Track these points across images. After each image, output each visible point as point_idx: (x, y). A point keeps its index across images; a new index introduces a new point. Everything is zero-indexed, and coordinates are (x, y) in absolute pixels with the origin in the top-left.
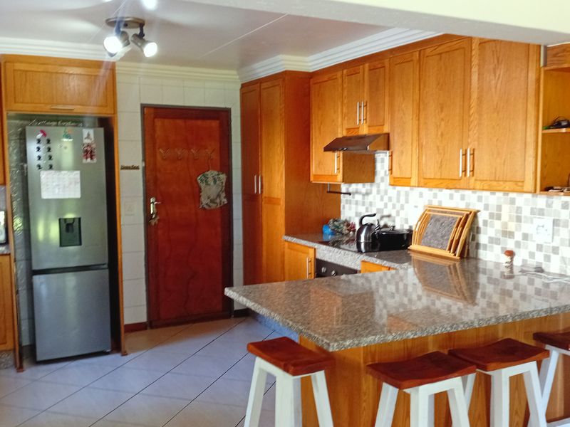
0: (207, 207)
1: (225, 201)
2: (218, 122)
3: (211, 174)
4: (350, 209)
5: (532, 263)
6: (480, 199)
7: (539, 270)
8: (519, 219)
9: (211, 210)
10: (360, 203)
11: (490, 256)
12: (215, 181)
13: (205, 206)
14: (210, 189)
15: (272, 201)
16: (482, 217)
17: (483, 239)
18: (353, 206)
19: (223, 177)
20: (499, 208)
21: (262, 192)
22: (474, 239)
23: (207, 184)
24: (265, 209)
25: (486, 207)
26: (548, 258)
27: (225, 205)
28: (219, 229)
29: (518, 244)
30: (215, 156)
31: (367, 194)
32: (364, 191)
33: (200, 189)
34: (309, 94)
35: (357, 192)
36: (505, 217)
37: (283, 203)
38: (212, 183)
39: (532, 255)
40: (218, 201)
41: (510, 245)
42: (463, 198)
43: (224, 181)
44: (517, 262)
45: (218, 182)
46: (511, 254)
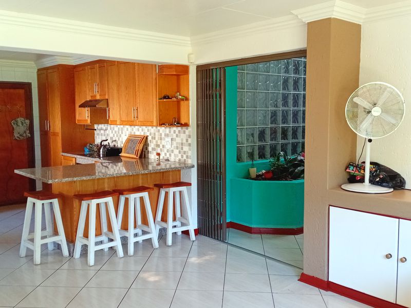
0: (18, 139)
1: (29, 135)
2: (23, 90)
3: (20, 120)
4: (99, 138)
5: (166, 158)
6: (148, 130)
7: (168, 160)
8: (161, 139)
9: (21, 140)
10: (103, 135)
11: (152, 157)
12: (22, 124)
13: (17, 138)
14: (20, 128)
15: (55, 134)
16: (150, 138)
17: (150, 149)
18: (100, 136)
19: (28, 122)
20: (155, 134)
21: (50, 129)
22: (147, 149)
23: (18, 126)
24: (52, 139)
25: (150, 134)
26: (170, 155)
27: (29, 137)
28: (26, 152)
29: (161, 150)
30: (23, 110)
31: (106, 130)
32: (104, 128)
33: (13, 128)
34: (73, 77)
35: (102, 129)
36: (157, 139)
37: (60, 135)
38: (21, 125)
39: (166, 154)
40: (25, 135)
41: (159, 151)
42: (142, 130)
43: (28, 124)
44: (161, 157)
45: (24, 124)
46: (158, 154)
